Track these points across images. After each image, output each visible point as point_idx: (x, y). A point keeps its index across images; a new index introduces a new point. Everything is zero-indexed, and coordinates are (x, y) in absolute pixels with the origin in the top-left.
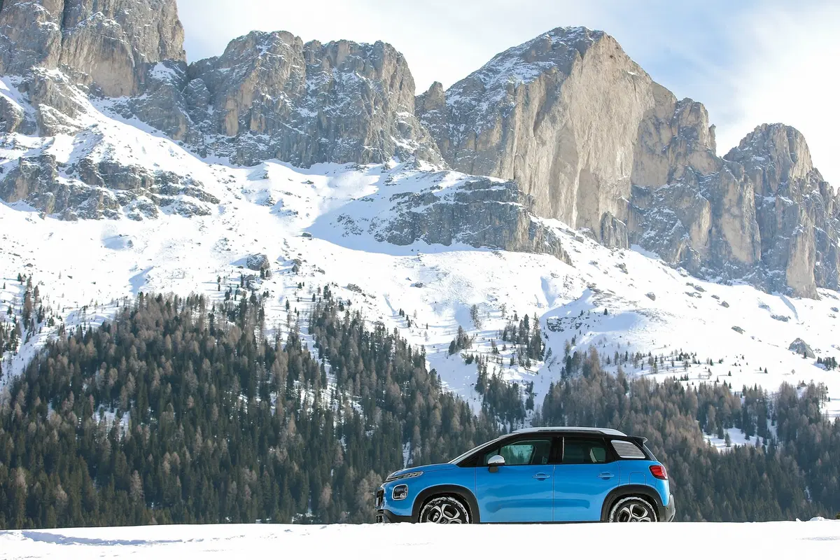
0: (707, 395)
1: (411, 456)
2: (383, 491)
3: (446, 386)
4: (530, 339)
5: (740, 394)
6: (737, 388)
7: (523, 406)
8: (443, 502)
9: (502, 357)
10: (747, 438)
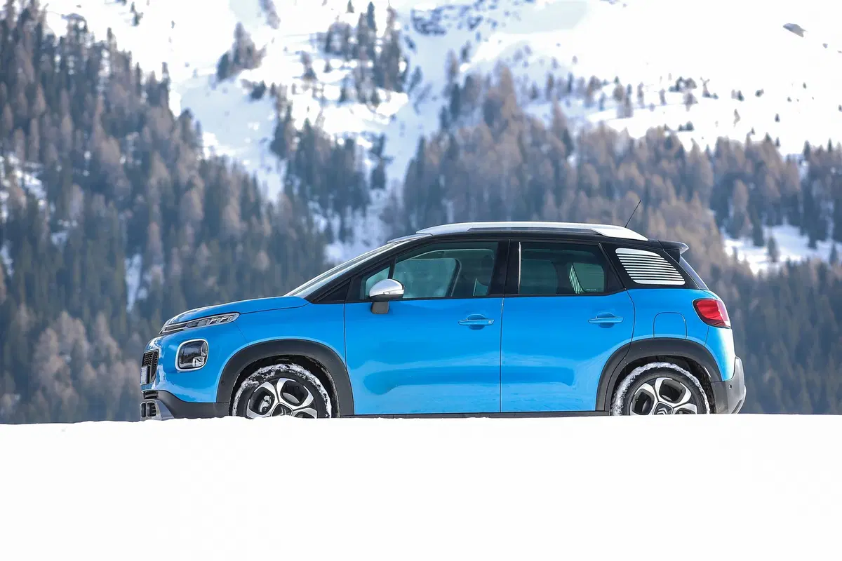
0: (731, 159)
1: (143, 283)
2: (156, 353)
3: (212, 145)
4: (378, 50)
5: (797, 158)
6: (790, 148)
7: (365, 183)
8: (279, 374)
9: (323, 84)
10: (812, 245)
